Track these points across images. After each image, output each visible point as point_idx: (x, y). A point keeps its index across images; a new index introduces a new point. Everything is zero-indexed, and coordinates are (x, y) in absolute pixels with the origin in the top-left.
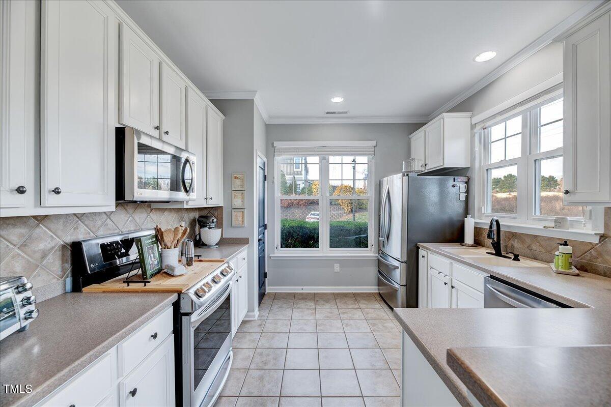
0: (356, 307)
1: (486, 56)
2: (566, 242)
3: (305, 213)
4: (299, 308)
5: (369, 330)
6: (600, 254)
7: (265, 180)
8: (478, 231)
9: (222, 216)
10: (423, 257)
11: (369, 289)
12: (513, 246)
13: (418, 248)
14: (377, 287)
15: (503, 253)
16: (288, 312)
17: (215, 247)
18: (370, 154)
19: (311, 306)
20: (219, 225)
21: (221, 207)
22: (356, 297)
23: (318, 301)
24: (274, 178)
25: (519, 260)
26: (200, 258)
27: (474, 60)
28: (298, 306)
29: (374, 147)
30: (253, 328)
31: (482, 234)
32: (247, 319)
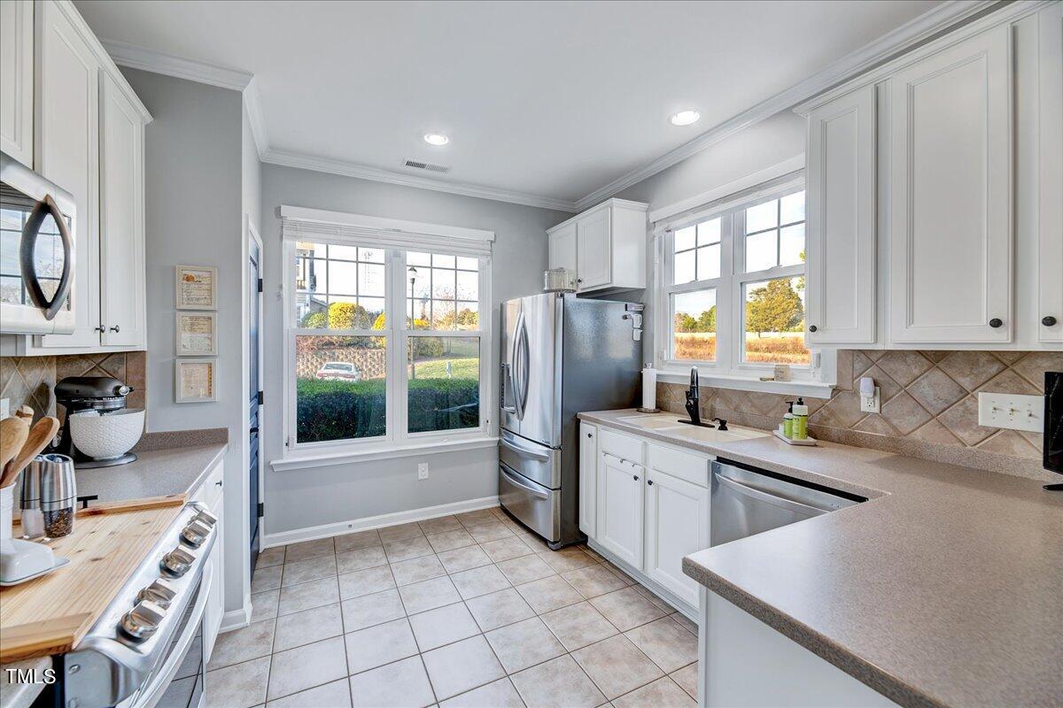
0: (469, 542)
1: (686, 118)
2: (800, 399)
3: (312, 364)
4: (351, 571)
5: (508, 585)
6: (832, 413)
7: (260, 289)
8: (661, 388)
9: (144, 375)
10: (590, 436)
11: (483, 503)
12: (713, 410)
13: (578, 422)
14: (497, 497)
15: (702, 420)
16: (327, 587)
17: (125, 461)
18: (484, 255)
19: (377, 560)
20: (136, 401)
21: (139, 355)
22: (462, 522)
23: (389, 545)
24: (281, 287)
25: (726, 429)
26: (92, 505)
27: (669, 120)
28: (349, 566)
29: (492, 242)
30: (242, 650)
31: (665, 392)
32: (227, 629)
